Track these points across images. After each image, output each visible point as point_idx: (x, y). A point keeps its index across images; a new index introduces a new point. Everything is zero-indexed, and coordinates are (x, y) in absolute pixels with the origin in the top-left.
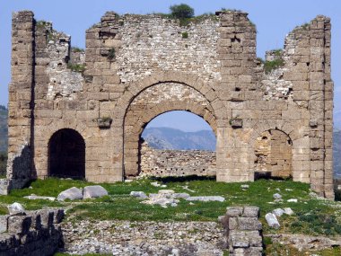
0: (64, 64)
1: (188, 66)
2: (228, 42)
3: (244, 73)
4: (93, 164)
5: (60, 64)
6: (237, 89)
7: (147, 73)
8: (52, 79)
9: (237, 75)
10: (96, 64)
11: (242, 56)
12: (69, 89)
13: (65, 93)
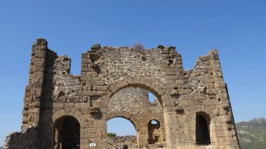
0: (66, 73)
1: (146, 75)
2: (168, 62)
3: (178, 79)
4: (86, 141)
5: (64, 73)
6: (176, 88)
7: (122, 79)
8: (57, 83)
9: (174, 80)
10: (88, 73)
11: (176, 69)
12: (69, 89)
13: (66, 92)
